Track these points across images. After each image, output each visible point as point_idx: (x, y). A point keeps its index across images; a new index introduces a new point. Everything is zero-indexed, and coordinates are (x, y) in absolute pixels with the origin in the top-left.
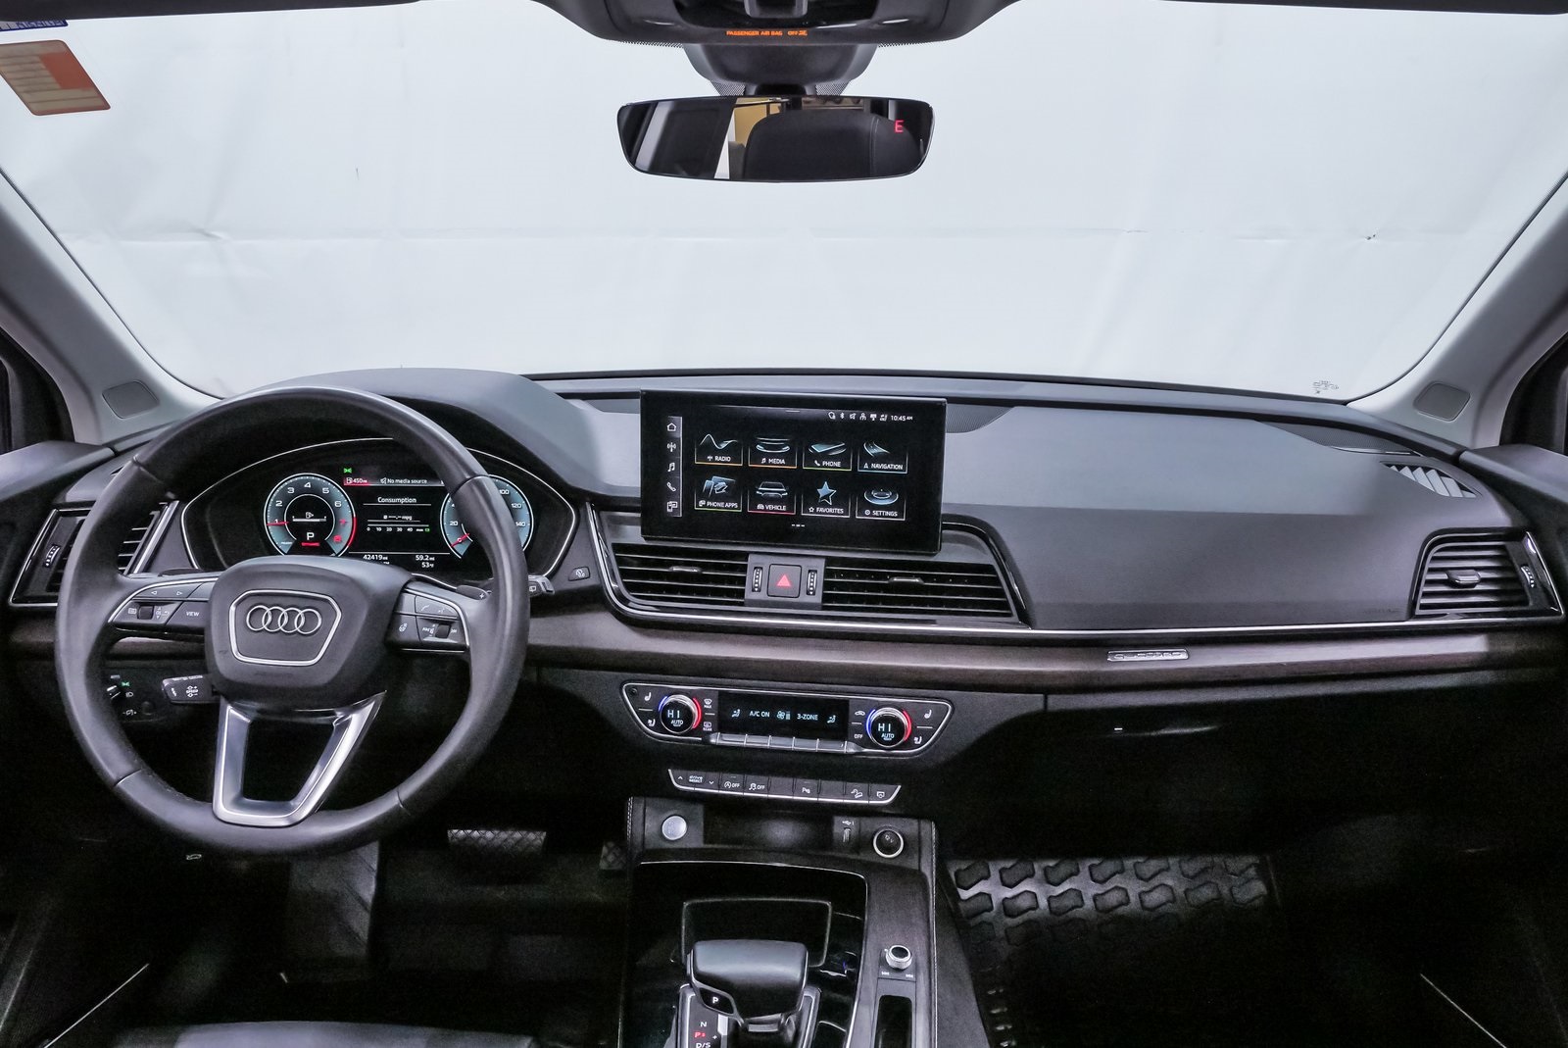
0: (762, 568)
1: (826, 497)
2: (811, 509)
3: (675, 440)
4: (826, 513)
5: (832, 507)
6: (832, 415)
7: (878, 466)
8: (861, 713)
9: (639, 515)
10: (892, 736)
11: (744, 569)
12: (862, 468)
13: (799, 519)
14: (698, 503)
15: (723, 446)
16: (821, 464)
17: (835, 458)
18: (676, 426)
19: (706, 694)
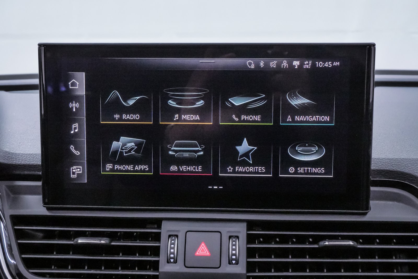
0: (177, 236)
1: (246, 154)
2: (230, 169)
3: (77, 99)
4: (245, 173)
5: (253, 165)
6: (250, 64)
7: (302, 118)
9: (39, 183)
11: (157, 237)
12: (284, 121)
13: (216, 180)
14: (104, 167)
15: (131, 102)
16: (240, 118)
17: (254, 112)
18: (78, 83)
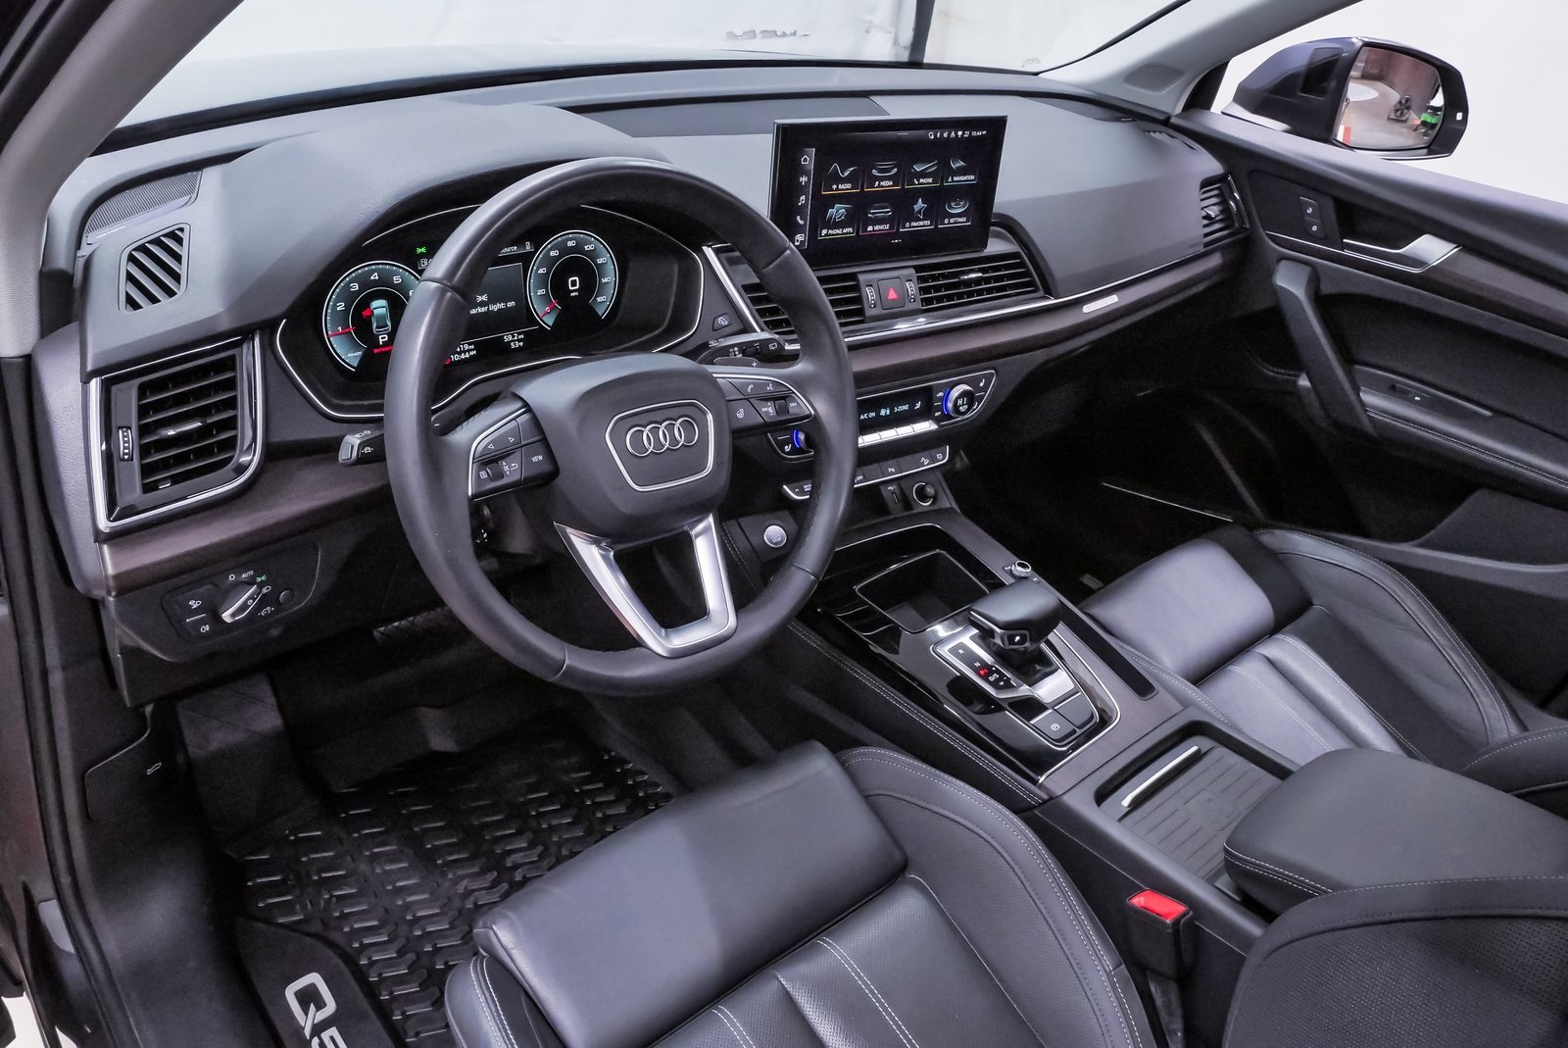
0: (871, 284)
1: (919, 212)
2: (907, 225)
3: (806, 173)
4: (917, 227)
5: (923, 220)
6: (931, 135)
7: (958, 178)
8: (941, 394)
10: (966, 407)
11: (856, 288)
12: (946, 181)
13: (897, 235)
14: (821, 233)
15: (846, 174)
16: (919, 182)
17: (929, 175)
18: (808, 159)
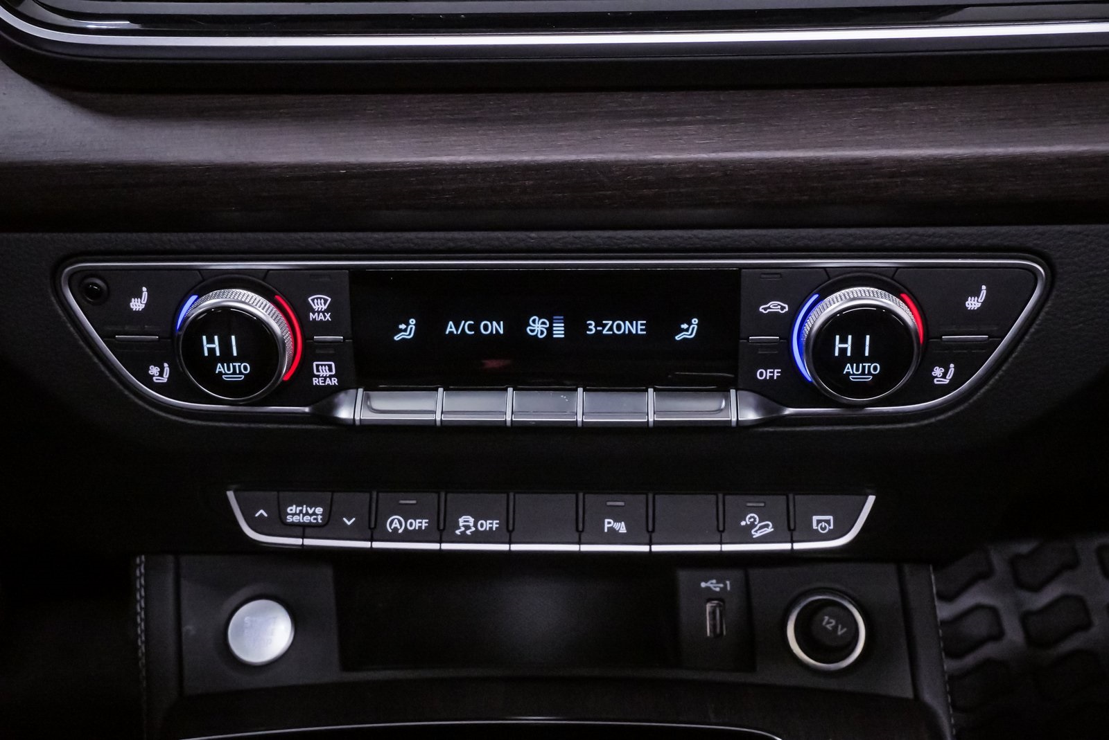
8: (775, 306)
10: (875, 368)
19: (315, 279)
